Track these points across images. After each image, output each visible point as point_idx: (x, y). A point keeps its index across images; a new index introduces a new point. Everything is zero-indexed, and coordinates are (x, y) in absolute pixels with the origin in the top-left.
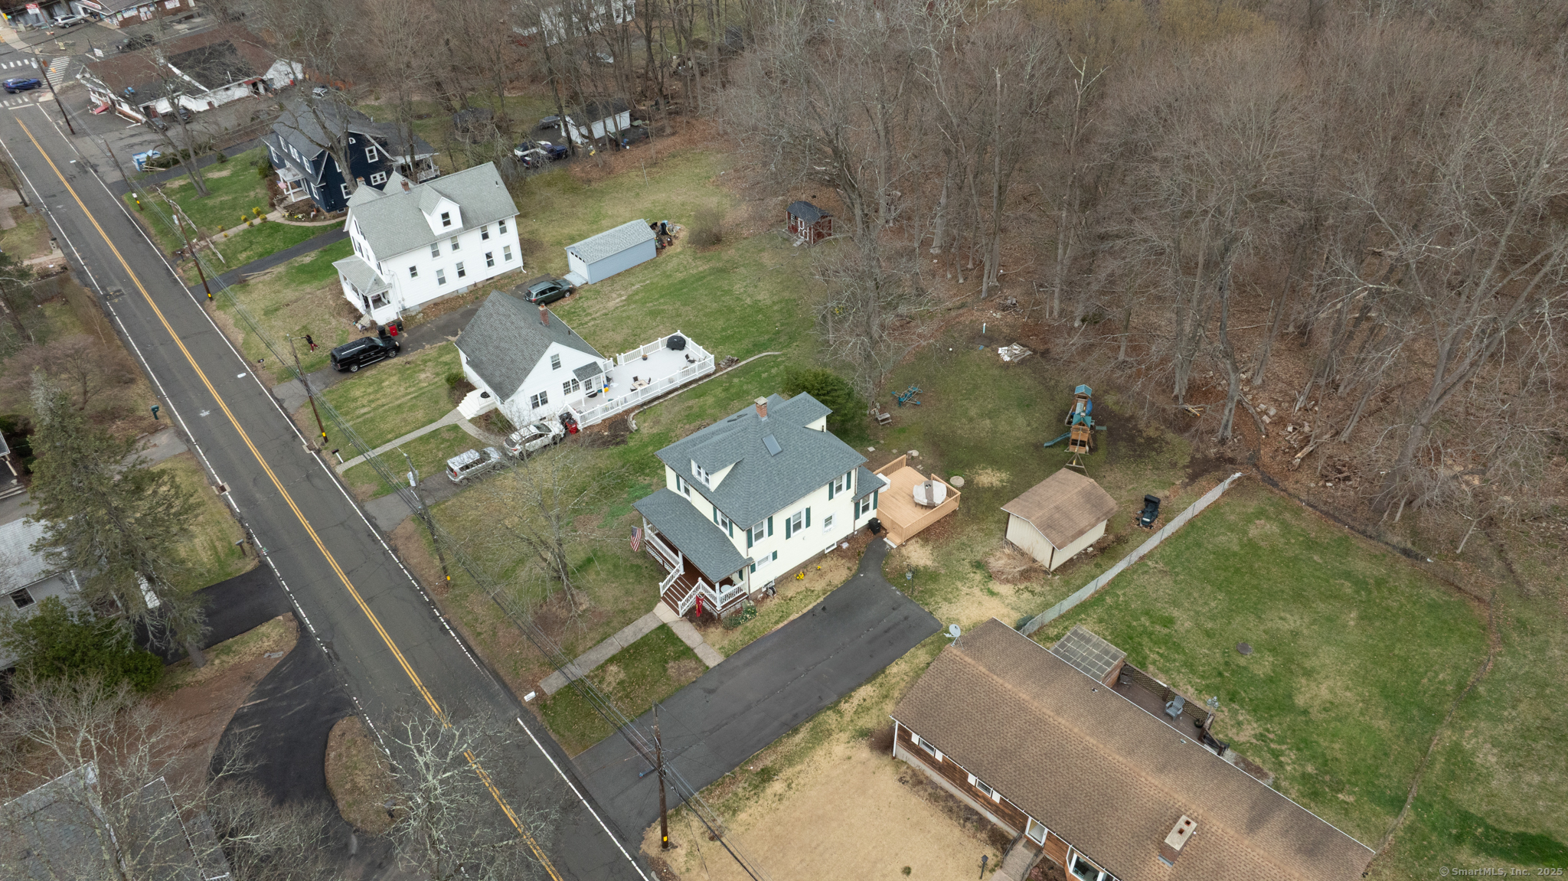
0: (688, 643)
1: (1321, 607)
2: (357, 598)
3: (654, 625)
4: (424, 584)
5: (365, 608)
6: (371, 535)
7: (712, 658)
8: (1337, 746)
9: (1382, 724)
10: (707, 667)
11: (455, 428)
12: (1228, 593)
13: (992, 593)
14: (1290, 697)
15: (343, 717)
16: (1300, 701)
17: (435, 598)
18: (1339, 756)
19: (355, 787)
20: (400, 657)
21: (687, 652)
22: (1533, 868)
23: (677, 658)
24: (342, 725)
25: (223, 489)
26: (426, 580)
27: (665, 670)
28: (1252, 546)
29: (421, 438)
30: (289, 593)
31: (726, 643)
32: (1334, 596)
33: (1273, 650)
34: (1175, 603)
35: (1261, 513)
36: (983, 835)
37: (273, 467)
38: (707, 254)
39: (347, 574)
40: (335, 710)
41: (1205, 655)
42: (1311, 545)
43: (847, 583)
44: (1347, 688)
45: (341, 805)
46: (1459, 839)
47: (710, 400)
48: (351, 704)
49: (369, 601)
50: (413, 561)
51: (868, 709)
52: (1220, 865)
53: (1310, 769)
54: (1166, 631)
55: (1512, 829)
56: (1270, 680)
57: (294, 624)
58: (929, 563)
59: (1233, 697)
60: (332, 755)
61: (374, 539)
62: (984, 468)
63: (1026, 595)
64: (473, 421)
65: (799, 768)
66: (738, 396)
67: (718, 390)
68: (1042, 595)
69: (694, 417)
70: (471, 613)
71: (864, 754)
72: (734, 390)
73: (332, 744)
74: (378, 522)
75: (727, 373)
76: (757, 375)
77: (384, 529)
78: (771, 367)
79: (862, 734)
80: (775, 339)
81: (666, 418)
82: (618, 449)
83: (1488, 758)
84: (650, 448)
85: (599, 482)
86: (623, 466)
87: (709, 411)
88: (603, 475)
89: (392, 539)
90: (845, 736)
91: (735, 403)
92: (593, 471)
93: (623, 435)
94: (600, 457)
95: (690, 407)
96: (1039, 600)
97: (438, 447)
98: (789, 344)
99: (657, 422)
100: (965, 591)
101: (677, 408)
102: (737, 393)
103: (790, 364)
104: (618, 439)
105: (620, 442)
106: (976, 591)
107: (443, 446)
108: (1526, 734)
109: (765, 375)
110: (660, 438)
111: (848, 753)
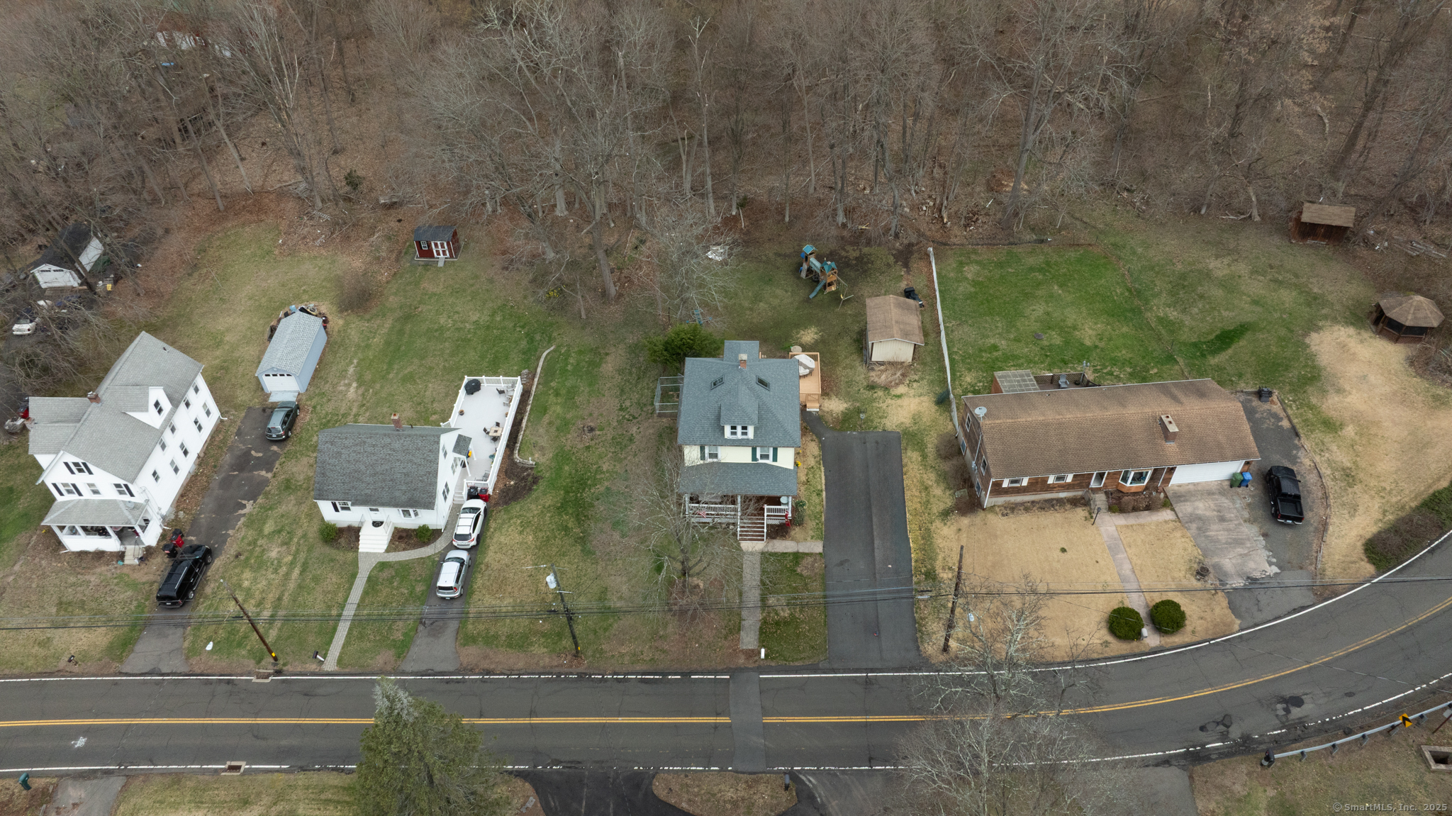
0: (790, 550)
1: (1039, 293)
2: (527, 721)
3: (758, 558)
4: (557, 670)
5: (536, 721)
6: (448, 682)
7: (817, 547)
8: (1124, 352)
9: (1125, 329)
10: (820, 554)
11: (382, 566)
12: (998, 314)
13: (899, 397)
14: (1082, 344)
15: (651, 783)
16: (1088, 343)
17: (581, 669)
18: (1130, 356)
20: (620, 720)
21: (797, 557)
22: (1233, 347)
23: (797, 563)
24: (659, 789)
25: (238, 768)
26: (551, 667)
27: (801, 575)
28: (975, 283)
29: (365, 593)
31: (811, 533)
32: (1039, 284)
33: (1049, 328)
34: (985, 336)
35: (961, 264)
36: (1068, 506)
37: (256, 715)
38: (374, 311)
39: (481, 716)
40: (636, 787)
41: (1030, 351)
42: (1000, 265)
43: (823, 447)
44: (1096, 323)
46: (1203, 356)
47: (557, 408)
48: (638, 773)
49: (532, 714)
50: (521, 665)
51: (928, 501)
52: (1189, 427)
53: (1129, 370)
54: (1000, 353)
55: (1212, 337)
56: (1067, 343)
57: (504, 778)
58: (845, 405)
59: (1065, 363)
60: (684, 805)
61: (458, 681)
62: (798, 333)
63: (915, 385)
64: (388, 551)
65: (940, 558)
66: (572, 393)
67: (552, 399)
68: (922, 379)
69: (564, 427)
70: (622, 655)
71: (965, 521)
72: (563, 392)
73: (673, 801)
74: (438, 669)
75: (538, 384)
76: (564, 371)
77: (452, 669)
78: (566, 359)
79: (945, 514)
80: (532, 340)
81: (543, 442)
82: (542, 485)
83: (1173, 314)
84: (567, 468)
85: (566, 514)
86: (567, 492)
87: (569, 416)
88: (561, 508)
89: (471, 670)
90: (938, 523)
91: (578, 399)
92: (549, 511)
93: (528, 475)
94: (537, 499)
95: (550, 423)
96: (925, 382)
97: (392, 588)
98: (550, 337)
99: (542, 449)
100: (884, 406)
101: (541, 431)
102: (569, 392)
103: (576, 349)
104: (530, 479)
105: (536, 480)
106: (889, 401)
107: (395, 584)
108: (1172, 293)
109: (569, 367)
110: (562, 456)
111: (954, 528)
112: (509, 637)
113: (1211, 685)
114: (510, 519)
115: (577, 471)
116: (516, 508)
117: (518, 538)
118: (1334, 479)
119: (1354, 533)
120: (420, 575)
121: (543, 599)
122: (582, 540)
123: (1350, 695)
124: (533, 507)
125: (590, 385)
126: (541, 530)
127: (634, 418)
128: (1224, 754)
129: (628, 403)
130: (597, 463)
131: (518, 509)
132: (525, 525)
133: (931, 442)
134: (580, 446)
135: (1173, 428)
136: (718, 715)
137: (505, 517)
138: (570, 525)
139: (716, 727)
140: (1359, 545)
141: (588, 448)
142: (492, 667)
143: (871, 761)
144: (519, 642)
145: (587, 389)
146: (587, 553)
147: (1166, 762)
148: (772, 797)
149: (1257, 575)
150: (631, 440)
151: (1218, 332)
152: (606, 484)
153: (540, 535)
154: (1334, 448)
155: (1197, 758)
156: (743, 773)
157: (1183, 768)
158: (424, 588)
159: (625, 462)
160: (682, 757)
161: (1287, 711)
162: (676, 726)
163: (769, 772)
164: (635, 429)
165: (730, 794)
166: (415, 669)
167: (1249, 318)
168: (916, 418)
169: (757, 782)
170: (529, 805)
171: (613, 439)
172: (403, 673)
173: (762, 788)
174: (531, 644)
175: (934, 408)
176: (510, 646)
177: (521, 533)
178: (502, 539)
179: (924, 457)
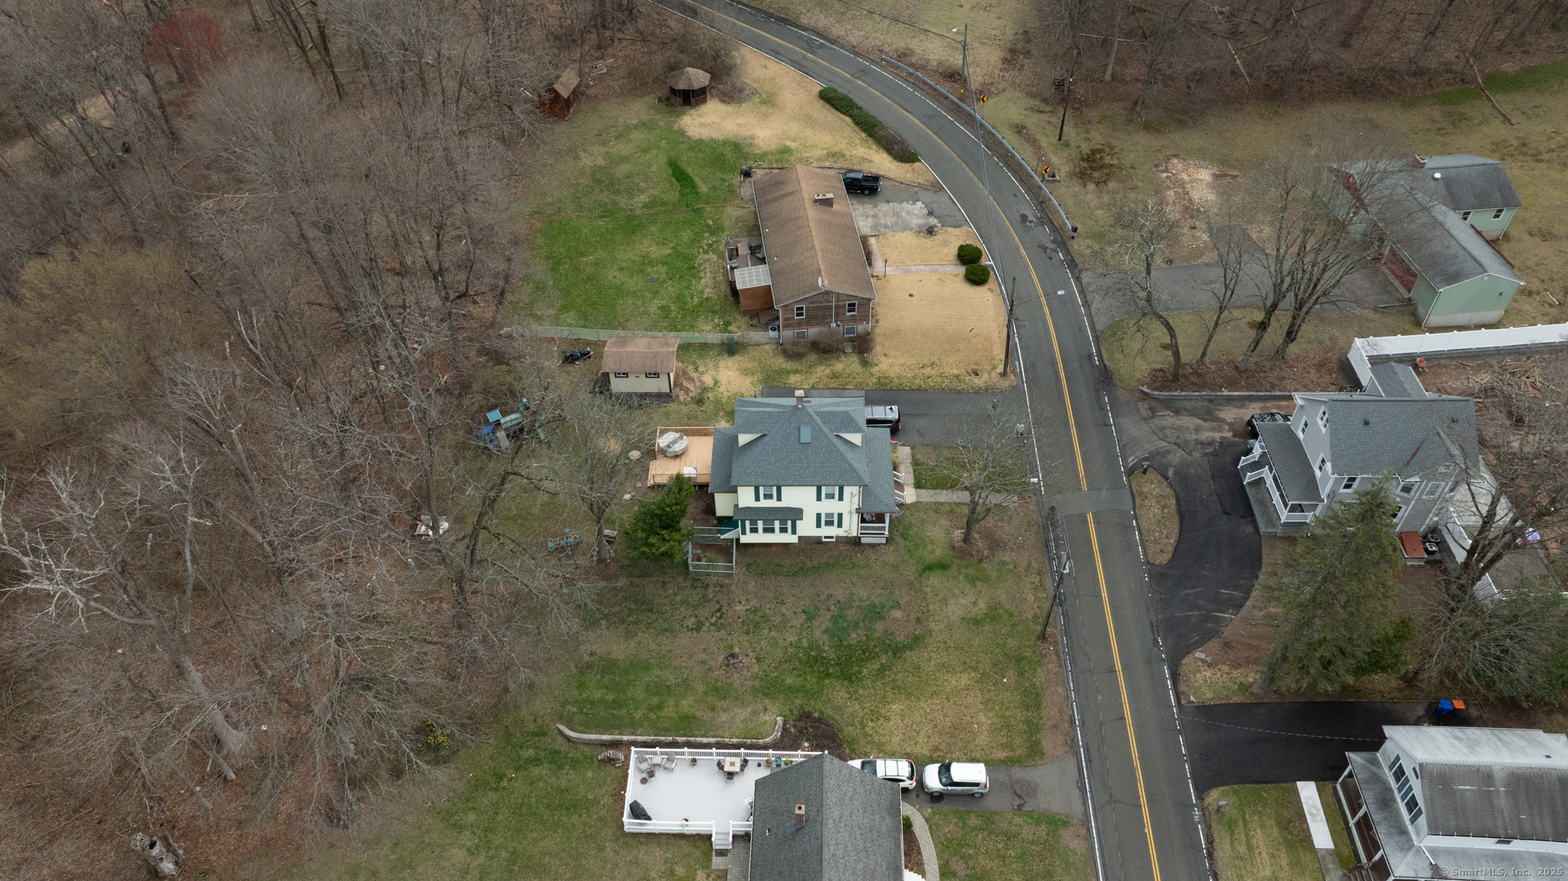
0: (911, 469)
1: (589, 271)
5: (1118, 666)
6: (1089, 761)
7: (905, 450)
9: (653, 229)
10: (912, 448)
12: (614, 301)
13: (716, 382)
15: (1160, 565)
16: (667, 252)
17: (1059, 632)
19: (1163, 507)
20: (1105, 594)
21: (916, 464)
22: (691, 175)
23: (923, 465)
24: (1163, 559)
26: (1059, 661)
27: (938, 462)
28: (563, 310)
30: (1180, 732)
32: (577, 269)
33: (642, 271)
34: (646, 313)
35: (531, 315)
39: (1123, 718)
40: (1163, 575)
41: (674, 286)
44: (641, 244)
45: (1174, 501)
46: (695, 193)
47: (687, 705)
48: (1150, 579)
49: (1112, 670)
56: (665, 264)
57: (1182, 687)
59: (692, 268)
60: (1172, 541)
61: (1087, 751)
62: (607, 454)
63: (702, 369)
66: (662, 689)
67: (669, 711)
68: (694, 363)
69: (720, 692)
70: (1037, 599)
71: (878, 349)
72: (655, 700)
73: (1171, 549)
74: (1076, 776)
75: (633, 734)
76: (617, 704)
77: (1073, 761)
78: (593, 703)
79: (865, 363)
80: (536, 761)
81: (742, 713)
82: (816, 708)
83: (643, 198)
84: (789, 681)
85: (860, 672)
86: (828, 675)
87: (701, 688)
88: (849, 678)
89: (1072, 741)
90: (875, 370)
91: (671, 679)
92: (856, 692)
93: (795, 726)
94: (836, 709)
95: (713, 709)
96: (699, 362)
97: (977, 854)
98: (534, 734)
99: (755, 713)
100: (726, 394)
101: (724, 717)
102: (656, 694)
103: (575, 692)
104: (801, 724)
105: (805, 716)
106: (722, 389)
107: (971, 852)
108: (617, 192)
109: (610, 697)
110: (769, 689)
111: (883, 358)
112: (1027, 707)
113: (1018, 248)
114: (866, 735)
115: (794, 669)
116: (850, 731)
117: (895, 720)
118: (836, 162)
119: (888, 165)
120: (956, 824)
121: (976, 681)
122: (897, 650)
123: (1015, 196)
124: (849, 710)
125: (648, 668)
126: (884, 697)
127: (719, 610)
128: (1067, 252)
129: (691, 622)
130: (785, 647)
131: (851, 729)
132: (875, 715)
133: (781, 363)
134: (756, 669)
135: (830, 196)
136: (1086, 522)
137: (862, 742)
138: (876, 666)
139: (1097, 523)
140: (897, 164)
141: (758, 660)
142: (1066, 718)
143: (1107, 425)
144: (1032, 700)
145: (657, 672)
146: (916, 641)
147: (1078, 279)
148: (1152, 483)
149: (925, 211)
150: (755, 611)
151: (674, 180)
152: (817, 634)
153: (890, 696)
154: (807, 155)
155: (1072, 264)
156: (1134, 503)
157: (1080, 271)
158: (973, 816)
159: (789, 614)
160: (1130, 546)
161: (1031, 222)
162: (1102, 552)
163: (1130, 486)
164: (738, 608)
165: (1156, 510)
166: (1078, 801)
167: (663, 159)
168: (745, 372)
169: (1141, 494)
170: (1203, 656)
171: (747, 633)
172: (1086, 813)
173: (1145, 489)
174: (1034, 686)
175: (737, 358)
176: (1039, 706)
177: (887, 719)
178: (896, 739)
179: (796, 372)
